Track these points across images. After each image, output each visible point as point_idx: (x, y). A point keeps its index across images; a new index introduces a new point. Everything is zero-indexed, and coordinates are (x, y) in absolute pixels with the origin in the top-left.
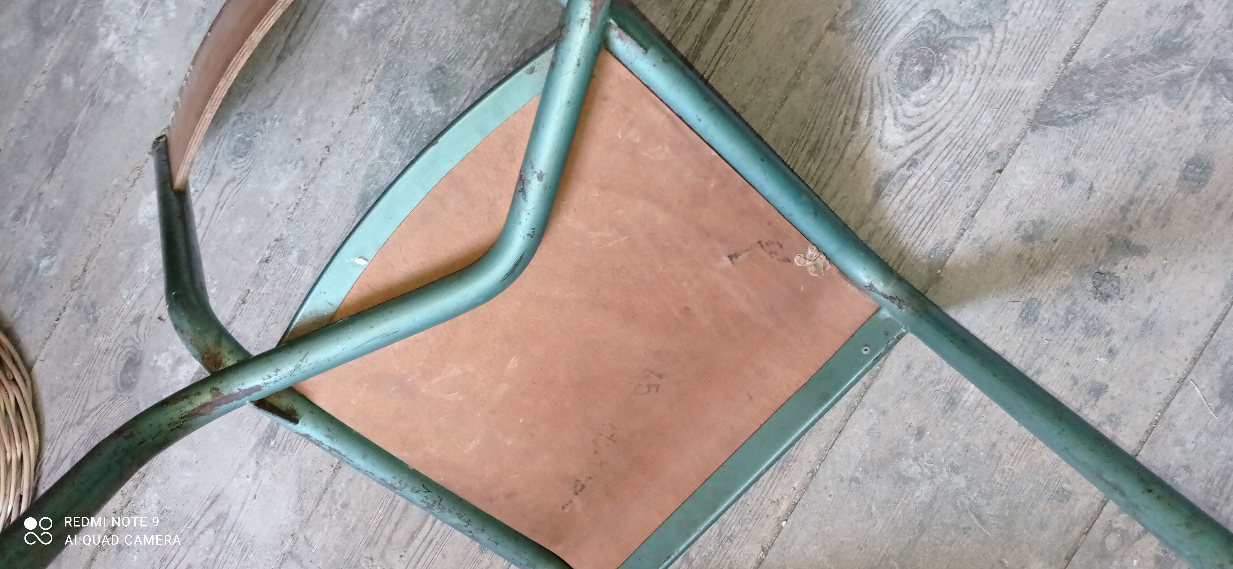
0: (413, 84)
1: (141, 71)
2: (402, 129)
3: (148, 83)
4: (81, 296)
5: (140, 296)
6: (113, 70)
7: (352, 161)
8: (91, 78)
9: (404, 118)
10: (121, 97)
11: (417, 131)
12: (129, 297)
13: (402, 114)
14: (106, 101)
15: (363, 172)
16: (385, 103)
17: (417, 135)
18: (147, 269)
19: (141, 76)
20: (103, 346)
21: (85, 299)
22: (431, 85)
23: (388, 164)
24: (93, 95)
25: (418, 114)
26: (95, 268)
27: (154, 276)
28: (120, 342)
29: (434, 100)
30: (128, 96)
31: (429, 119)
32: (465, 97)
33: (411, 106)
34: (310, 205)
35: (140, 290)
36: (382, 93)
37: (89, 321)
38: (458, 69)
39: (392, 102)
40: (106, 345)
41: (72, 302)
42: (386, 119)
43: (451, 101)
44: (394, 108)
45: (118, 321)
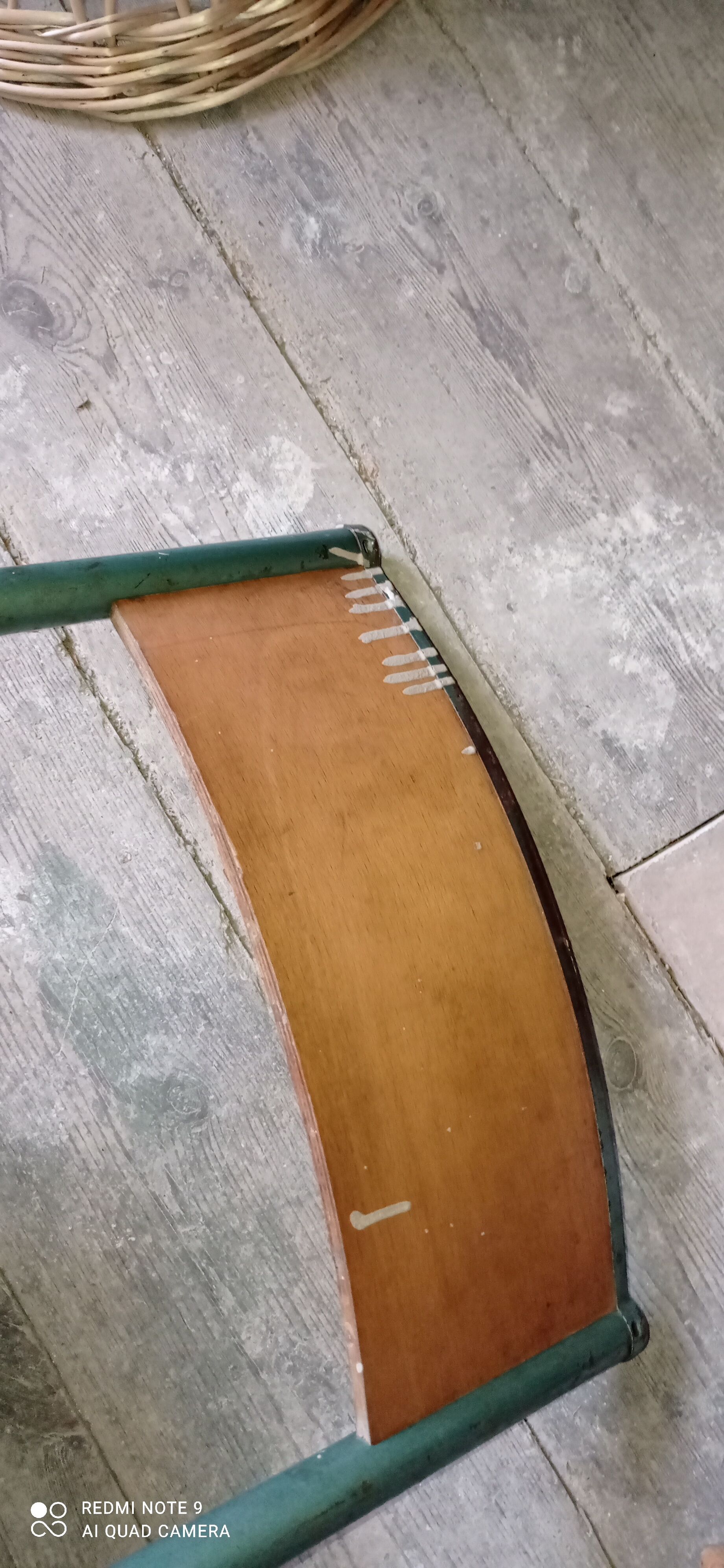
0: (204, 1053)
1: (548, 555)
2: (140, 997)
3: (517, 559)
4: (211, 274)
5: (148, 386)
6: (584, 501)
7: (141, 878)
8: (595, 451)
9: (156, 1009)
10: (524, 495)
11: (118, 1020)
12: (158, 364)
13: (167, 1009)
14: (535, 464)
15: (109, 891)
16: (202, 986)
17: (112, 1019)
18: (187, 416)
19: (538, 551)
20: (101, 280)
21: (203, 280)
22: (182, 1086)
23: (96, 942)
24: (563, 445)
25: (148, 1037)
26: (244, 320)
27: (167, 423)
28: (93, 314)
29: (153, 1080)
30: (517, 509)
31: (125, 1053)
32: (123, 1136)
33: (168, 1030)
34: (111, 768)
35: (158, 388)
36: (224, 987)
37: (161, 271)
38: (180, 1149)
39: (196, 999)
40: (100, 287)
41: (212, 253)
42: (174, 974)
43: (131, 1108)
44: (185, 998)
45: (128, 325)
